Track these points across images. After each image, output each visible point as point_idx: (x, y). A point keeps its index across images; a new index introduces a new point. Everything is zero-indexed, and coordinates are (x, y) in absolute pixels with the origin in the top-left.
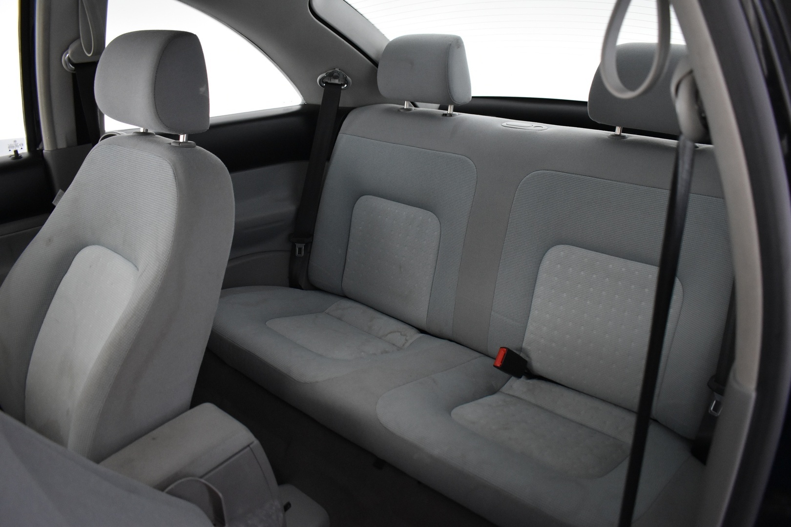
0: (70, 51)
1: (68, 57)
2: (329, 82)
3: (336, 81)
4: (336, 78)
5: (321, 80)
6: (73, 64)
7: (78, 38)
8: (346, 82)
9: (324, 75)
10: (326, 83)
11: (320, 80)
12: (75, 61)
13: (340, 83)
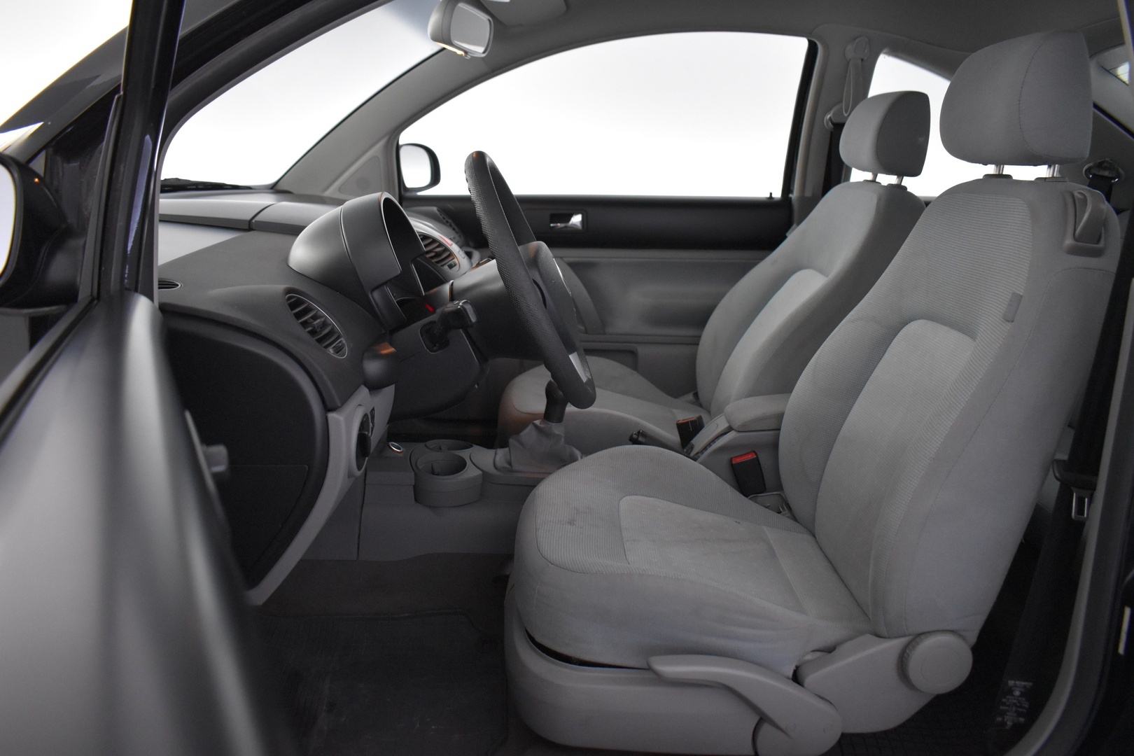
0: (832, 112)
1: (830, 117)
2: (1097, 173)
3: (1106, 173)
4: (1105, 169)
5: (1088, 171)
6: (833, 124)
7: (842, 101)
8: (1119, 176)
9: (1091, 164)
10: (1094, 175)
11: (1086, 170)
12: (834, 120)
13: (1110, 176)
